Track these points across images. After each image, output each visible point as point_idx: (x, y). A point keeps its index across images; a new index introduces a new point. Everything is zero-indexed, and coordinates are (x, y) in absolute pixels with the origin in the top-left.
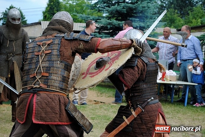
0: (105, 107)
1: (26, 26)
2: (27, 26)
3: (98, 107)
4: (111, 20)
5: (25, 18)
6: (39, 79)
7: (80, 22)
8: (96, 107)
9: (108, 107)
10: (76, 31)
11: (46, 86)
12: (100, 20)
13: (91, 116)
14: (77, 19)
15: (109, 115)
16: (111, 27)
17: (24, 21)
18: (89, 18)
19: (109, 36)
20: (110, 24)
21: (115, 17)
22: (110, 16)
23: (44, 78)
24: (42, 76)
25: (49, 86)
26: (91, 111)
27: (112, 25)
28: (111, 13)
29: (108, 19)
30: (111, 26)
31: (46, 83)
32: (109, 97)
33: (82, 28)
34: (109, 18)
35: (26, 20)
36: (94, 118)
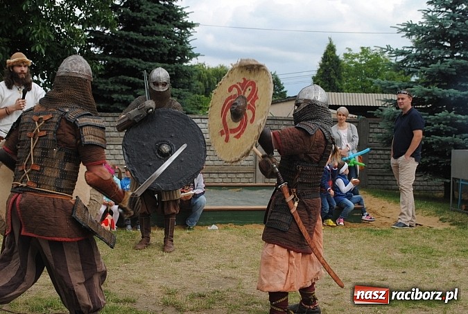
0: (424, 233)
1: (286, 101)
2: (289, 101)
3: (412, 232)
4: (430, 88)
5: (283, 88)
6: (28, 173)
7: (374, 93)
8: (408, 232)
9: (429, 232)
10: (371, 106)
11: (36, 185)
12: (412, 87)
13: (400, 248)
14: (367, 87)
15: (430, 245)
16: (429, 99)
17: (282, 93)
18: (393, 85)
19: (427, 114)
20: (428, 93)
21: (437, 82)
22: (428, 80)
23: (34, 172)
24: (32, 170)
25: (39, 185)
26: (401, 238)
27: (432, 95)
28: (430, 75)
29: (425, 87)
30: (431, 98)
31: (36, 181)
32: (428, 215)
33: (380, 102)
34: (426, 84)
35: (286, 92)
36: (406, 250)
